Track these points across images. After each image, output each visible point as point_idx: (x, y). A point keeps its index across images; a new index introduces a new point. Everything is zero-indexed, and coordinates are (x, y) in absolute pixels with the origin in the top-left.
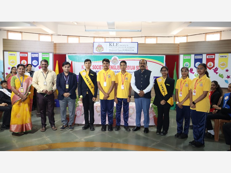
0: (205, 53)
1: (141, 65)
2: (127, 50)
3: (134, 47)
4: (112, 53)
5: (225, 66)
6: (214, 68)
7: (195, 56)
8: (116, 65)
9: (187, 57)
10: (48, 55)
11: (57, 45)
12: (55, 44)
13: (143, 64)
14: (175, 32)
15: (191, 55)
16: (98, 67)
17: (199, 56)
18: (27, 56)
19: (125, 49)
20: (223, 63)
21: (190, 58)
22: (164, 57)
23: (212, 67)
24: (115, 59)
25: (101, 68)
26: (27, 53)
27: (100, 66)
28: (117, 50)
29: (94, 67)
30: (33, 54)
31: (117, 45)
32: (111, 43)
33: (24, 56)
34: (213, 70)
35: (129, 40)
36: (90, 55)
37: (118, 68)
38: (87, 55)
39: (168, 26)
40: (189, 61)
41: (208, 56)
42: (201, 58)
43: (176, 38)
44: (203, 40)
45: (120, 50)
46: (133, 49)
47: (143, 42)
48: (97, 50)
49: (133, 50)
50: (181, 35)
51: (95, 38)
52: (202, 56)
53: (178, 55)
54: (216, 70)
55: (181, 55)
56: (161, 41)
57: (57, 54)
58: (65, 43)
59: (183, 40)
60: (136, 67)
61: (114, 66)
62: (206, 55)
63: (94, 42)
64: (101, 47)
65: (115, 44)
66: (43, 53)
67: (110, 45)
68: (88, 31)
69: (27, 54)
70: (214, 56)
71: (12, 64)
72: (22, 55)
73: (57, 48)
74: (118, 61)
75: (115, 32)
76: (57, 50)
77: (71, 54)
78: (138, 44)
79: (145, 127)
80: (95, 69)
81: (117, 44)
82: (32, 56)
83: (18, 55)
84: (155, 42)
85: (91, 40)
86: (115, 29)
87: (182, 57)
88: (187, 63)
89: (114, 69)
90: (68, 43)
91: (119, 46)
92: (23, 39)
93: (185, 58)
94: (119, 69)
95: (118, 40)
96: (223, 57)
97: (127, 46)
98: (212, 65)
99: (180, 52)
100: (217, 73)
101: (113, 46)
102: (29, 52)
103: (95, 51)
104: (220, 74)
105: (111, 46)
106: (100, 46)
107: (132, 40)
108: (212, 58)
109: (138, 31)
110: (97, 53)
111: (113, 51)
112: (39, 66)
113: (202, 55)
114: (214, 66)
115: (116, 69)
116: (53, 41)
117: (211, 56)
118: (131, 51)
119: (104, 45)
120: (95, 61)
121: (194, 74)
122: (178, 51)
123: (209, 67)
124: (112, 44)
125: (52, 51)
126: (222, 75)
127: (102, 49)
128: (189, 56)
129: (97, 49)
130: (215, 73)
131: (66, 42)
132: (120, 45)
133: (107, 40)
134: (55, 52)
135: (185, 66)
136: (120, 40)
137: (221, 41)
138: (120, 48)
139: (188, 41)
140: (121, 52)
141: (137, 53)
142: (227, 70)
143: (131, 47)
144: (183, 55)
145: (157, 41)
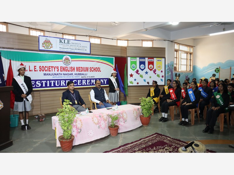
2: (79, 49)
3: (86, 47)
4: (63, 52)
5: (160, 68)
6: (153, 70)
8: (69, 66)
9: (134, 60)
15: (137, 58)
16: (46, 69)
17: (143, 59)
19: (77, 48)
20: (159, 66)
21: (136, 60)
22: (113, 58)
24: (67, 59)
25: (51, 70)
27: (49, 67)
28: (69, 48)
29: (41, 68)
31: (69, 43)
32: (61, 39)
37: (71, 69)
40: (135, 63)
41: (149, 60)
42: (144, 61)
45: (72, 49)
46: (86, 48)
48: (44, 47)
49: (86, 50)
50: (123, 39)
51: (31, 29)
53: (126, 57)
54: (155, 71)
55: (128, 58)
56: (105, 42)
60: (89, 68)
61: (66, 67)
62: (147, 58)
64: (49, 44)
65: (66, 41)
67: (60, 41)
70: (153, 59)
74: (71, 61)
78: (90, 43)
80: (43, 71)
81: (69, 41)
84: (99, 43)
88: (134, 65)
89: (66, 71)
91: (71, 44)
93: (132, 60)
94: (72, 71)
96: (159, 60)
97: (79, 45)
98: (152, 67)
99: (128, 55)
100: (155, 74)
101: (64, 43)
103: (41, 48)
104: (157, 74)
105: (62, 43)
106: (47, 42)
107: (75, 38)
108: (152, 61)
109: (94, 30)
110: (44, 50)
111: (64, 49)
113: (145, 58)
114: (153, 68)
115: (68, 71)
117: (151, 59)
118: (83, 51)
119: (52, 40)
121: (140, 74)
122: (126, 54)
124: (63, 41)
126: (159, 75)
127: (51, 46)
129: (44, 45)
135: (133, 67)
138: (72, 46)
140: (73, 51)
141: (89, 53)
142: (162, 72)
143: (83, 47)
144: (130, 58)
145: (101, 41)
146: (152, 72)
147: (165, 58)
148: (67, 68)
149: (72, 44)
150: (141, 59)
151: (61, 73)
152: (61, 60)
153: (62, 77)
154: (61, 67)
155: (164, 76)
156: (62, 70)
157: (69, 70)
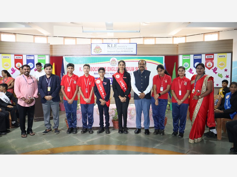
0: (204, 54)
1: (140, 66)
2: (125, 51)
3: (133, 48)
4: (110, 54)
5: (223, 66)
6: (213, 68)
7: (195, 56)
8: (115, 67)
9: (186, 58)
10: (44, 57)
11: (53, 47)
12: (51, 46)
13: (142, 65)
14: (174, 33)
15: (191, 55)
17: (198, 56)
18: (22, 58)
19: (123, 50)
20: (222, 63)
21: (189, 58)
22: (163, 57)
23: (211, 67)
24: (114, 60)
26: (22, 55)
28: (116, 51)
29: (92, 69)
30: (28, 57)
31: (116, 46)
32: (109, 44)
33: (19, 58)
34: (212, 70)
35: (127, 41)
36: (88, 57)
38: (85, 57)
39: (166, 26)
40: (188, 61)
41: (207, 56)
42: (201, 58)
43: (175, 38)
44: (202, 40)
45: (118, 52)
46: (132, 50)
47: (142, 43)
48: (95, 52)
49: (132, 51)
50: (180, 36)
51: (92, 39)
52: (201, 56)
53: (178, 55)
54: (215, 70)
55: (180, 56)
56: (160, 41)
57: (53, 56)
58: (62, 45)
59: (182, 40)
60: (135, 68)
62: (205, 55)
63: (91, 44)
65: (113, 45)
66: (38, 55)
67: (108, 46)
68: (86, 32)
69: (21, 57)
70: (213, 56)
71: (6, 67)
72: (16, 57)
73: (53, 50)
74: (117, 62)
75: (113, 33)
76: (53, 52)
77: (68, 55)
78: (137, 45)
79: (146, 129)
80: (94, 71)
81: (116, 45)
82: (27, 59)
83: (12, 58)
84: (154, 43)
85: (88, 42)
86: (113, 29)
87: (181, 58)
88: (187, 63)
89: (113, 71)
90: (64, 45)
92: (17, 41)
93: (184, 58)
95: (116, 41)
96: (221, 56)
97: (125, 47)
99: (179, 53)
100: (216, 73)
101: (112, 47)
102: (24, 54)
103: (93, 53)
104: (219, 74)
105: (110, 47)
106: (98, 48)
107: (130, 41)
108: (211, 58)
109: (137, 32)
110: (95, 55)
111: (111, 52)
112: (35, 68)
114: (213, 66)
116: (48, 43)
117: (210, 56)
118: (129, 52)
119: (102, 46)
120: (93, 63)
122: (177, 52)
123: (209, 67)
124: (110, 46)
125: (49, 53)
126: (221, 74)
127: (100, 50)
128: (188, 57)
129: (95, 50)
130: (214, 73)
131: (62, 43)
132: (119, 46)
133: (105, 41)
134: (51, 54)
135: (185, 66)
136: (118, 41)
137: (219, 41)
138: (118, 49)
139: (187, 42)
140: (119, 53)
141: (136, 54)
142: (226, 70)
143: (129, 48)
144: (182, 56)
145: (155, 41)
146: (211, 70)
147: (232, 53)
148: (114, 68)
149: (119, 47)
150: (196, 56)
151: (108, 72)
152: (108, 62)
153: (109, 76)
154: (108, 67)
155: (230, 76)
156: (109, 70)
157: (115, 70)
